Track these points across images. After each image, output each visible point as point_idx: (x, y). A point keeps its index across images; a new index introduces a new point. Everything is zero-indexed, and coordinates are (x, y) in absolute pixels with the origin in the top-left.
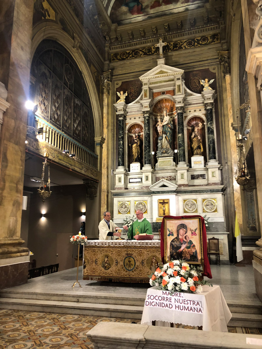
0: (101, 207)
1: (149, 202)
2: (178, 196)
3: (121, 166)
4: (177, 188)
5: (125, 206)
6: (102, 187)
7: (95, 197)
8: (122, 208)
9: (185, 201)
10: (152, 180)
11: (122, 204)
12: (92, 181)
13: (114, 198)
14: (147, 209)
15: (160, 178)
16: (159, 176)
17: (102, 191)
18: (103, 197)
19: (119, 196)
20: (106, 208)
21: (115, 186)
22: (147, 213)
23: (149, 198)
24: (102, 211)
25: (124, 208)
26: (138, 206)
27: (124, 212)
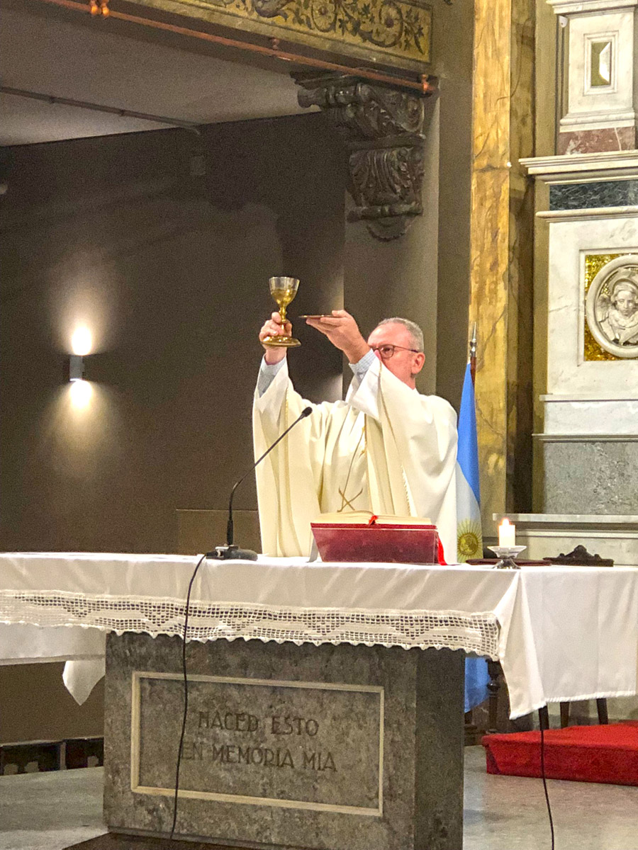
6: (478, 130)
7: (408, 221)
8: (614, 305)
11: (613, 273)
12: (364, 81)
13: (553, 228)
17: (475, 165)
18: (485, 213)
19: (587, 207)
20: (507, 309)
21: (562, 121)
24: (477, 333)
25: (626, 307)
27: (626, 343)
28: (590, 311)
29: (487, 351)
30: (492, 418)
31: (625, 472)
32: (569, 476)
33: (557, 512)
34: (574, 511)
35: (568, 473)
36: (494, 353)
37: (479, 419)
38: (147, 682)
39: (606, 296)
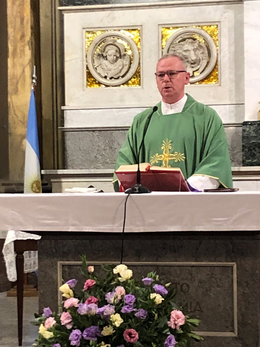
0: (7, 57)
1: (229, 30)
5: (119, 51)
8: (105, 58)
11: (103, 40)
13: (66, 16)
14: (216, 64)
18: (16, 8)
19: (87, 5)
20: (31, 61)
22: (215, 80)
23: (227, 14)
24: (14, 73)
25: (113, 58)
26: (177, 48)
27: (111, 78)
28: (90, 61)
29: (20, 83)
30: (24, 119)
31: (112, 146)
32: (80, 149)
33: (73, 168)
34: (83, 167)
35: (79, 148)
36: (24, 85)
37: (16, 120)
38: (67, 267)
39: (100, 53)
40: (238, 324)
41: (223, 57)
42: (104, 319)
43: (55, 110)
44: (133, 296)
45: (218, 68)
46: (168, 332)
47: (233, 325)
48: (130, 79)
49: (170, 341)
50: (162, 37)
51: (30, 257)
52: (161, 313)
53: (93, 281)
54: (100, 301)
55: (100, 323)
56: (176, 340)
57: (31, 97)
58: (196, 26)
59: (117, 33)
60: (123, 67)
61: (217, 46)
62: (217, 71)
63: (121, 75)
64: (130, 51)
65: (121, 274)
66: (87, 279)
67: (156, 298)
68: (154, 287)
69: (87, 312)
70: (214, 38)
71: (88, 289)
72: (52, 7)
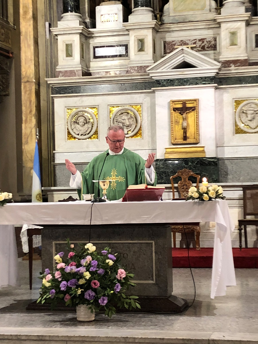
0: (21, 123)
1: (147, 108)
2: (222, 90)
3: (71, 12)
4: (220, 69)
5: (86, 120)
6: (23, 69)
7: (4, 97)
8: (78, 123)
9: (238, 102)
10: (154, 52)
11: (77, 114)
13: (56, 100)
14: (141, 127)
15: (175, 45)
16: (173, 39)
17: (22, 81)
18: (27, 95)
19: (67, 94)
20: (35, 125)
21: (57, 67)
22: (140, 136)
23: (146, 99)
24: (26, 132)
25: (82, 124)
26: (118, 118)
27: (82, 135)
28: (69, 125)
29: (29, 138)
30: (32, 158)
33: (60, 186)
34: (66, 186)
35: (64, 174)
36: (31, 139)
37: (27, 159)
38: (58, 245)
39: (75, 121)
40: (156, 275)
41: (144, 123)
42: (80, 275)
43: (49, 153)
44: (96, 262)
45: (141, 129)
46: (116, 281)
47: (152, 277)
48: (92, 136)
49: (118, 287)
50: (110, 112)
51: (36, 238)
52: (112, 271)
53: (73, 253)
54: (78, 264)
55: (78, 277)
56: (121, 286)
57: (36, 146)
58: (129, 106)
59: (84, 109)
60: (88, 129)
61: (141, 117)
62: (141, 131)
63: (87, 133)
64: (92, 120)
65: (89, 249)
66: (70, 252)
67: (110, 262)
68: (108, 256)
69: (70, 271)
70: (139, 112)
71: (70, 258)
72: (47, 95)
